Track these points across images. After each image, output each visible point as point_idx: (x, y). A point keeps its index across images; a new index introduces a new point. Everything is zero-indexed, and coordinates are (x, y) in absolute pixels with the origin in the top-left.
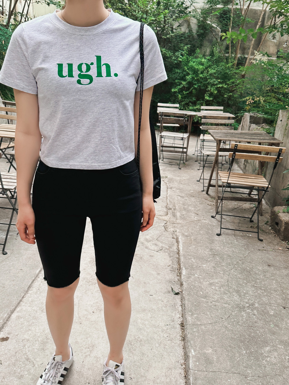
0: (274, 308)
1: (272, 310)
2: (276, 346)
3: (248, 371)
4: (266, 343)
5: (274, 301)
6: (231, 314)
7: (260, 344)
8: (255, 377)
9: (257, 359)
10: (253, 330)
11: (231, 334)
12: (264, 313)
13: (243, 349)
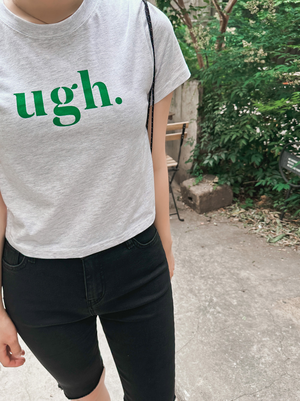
0: (233, 295)
1: (233, 299)
2: (262, 341)
3: (252, 386)
4: (250, 341)
5: (229, 287)
6: (199, 323)
7: (245, 346)
8: (263, 390)
9: (252, 366)
10: (228, 332)
11: (209, 348)
12: (227, 306)
13: (232, 361)
